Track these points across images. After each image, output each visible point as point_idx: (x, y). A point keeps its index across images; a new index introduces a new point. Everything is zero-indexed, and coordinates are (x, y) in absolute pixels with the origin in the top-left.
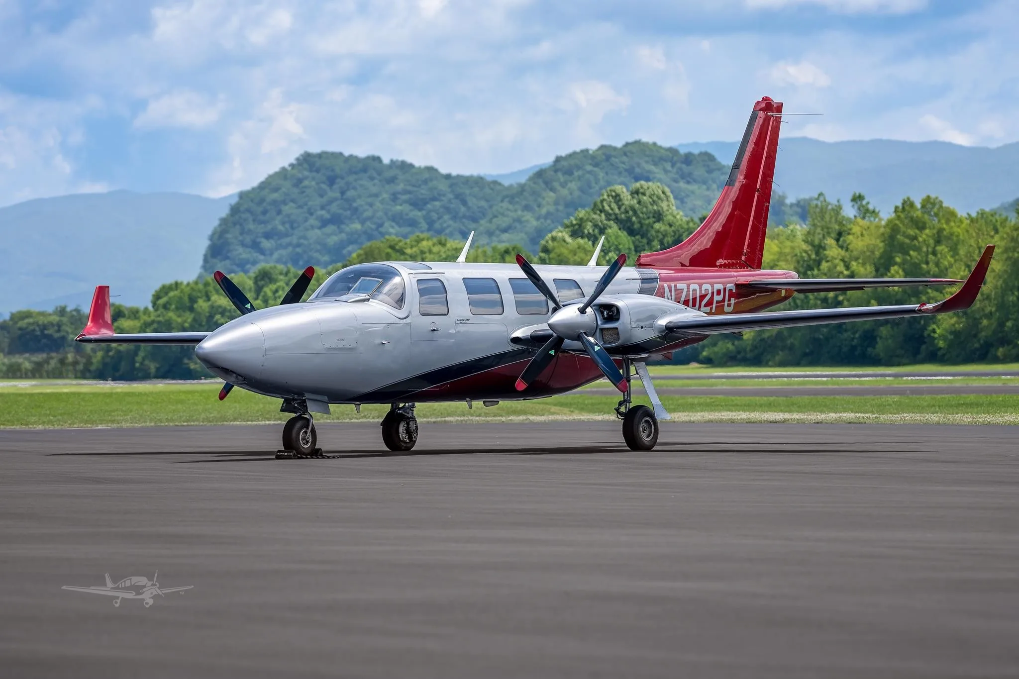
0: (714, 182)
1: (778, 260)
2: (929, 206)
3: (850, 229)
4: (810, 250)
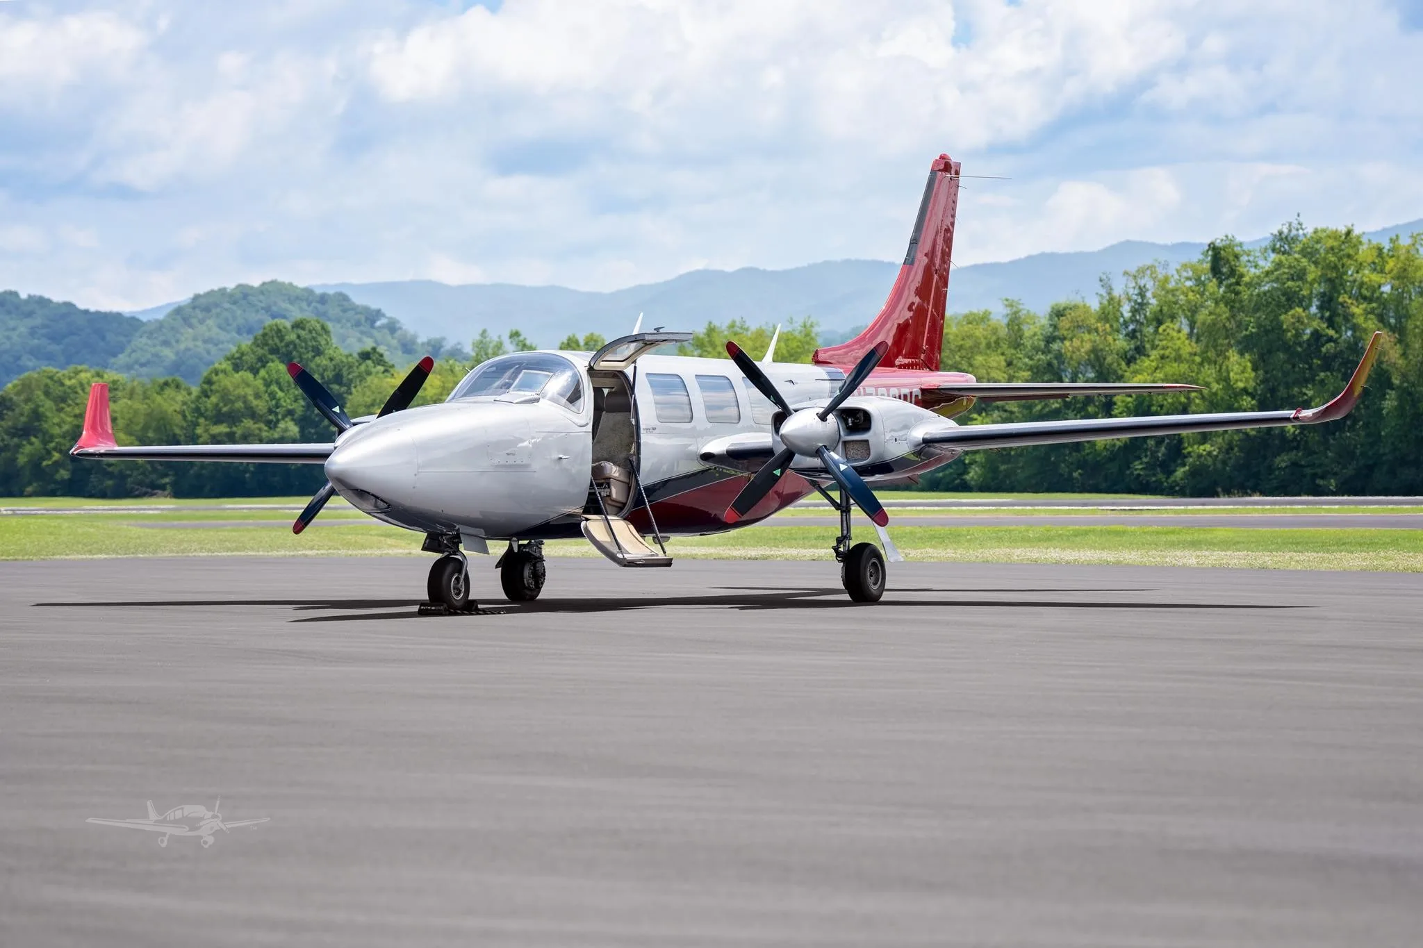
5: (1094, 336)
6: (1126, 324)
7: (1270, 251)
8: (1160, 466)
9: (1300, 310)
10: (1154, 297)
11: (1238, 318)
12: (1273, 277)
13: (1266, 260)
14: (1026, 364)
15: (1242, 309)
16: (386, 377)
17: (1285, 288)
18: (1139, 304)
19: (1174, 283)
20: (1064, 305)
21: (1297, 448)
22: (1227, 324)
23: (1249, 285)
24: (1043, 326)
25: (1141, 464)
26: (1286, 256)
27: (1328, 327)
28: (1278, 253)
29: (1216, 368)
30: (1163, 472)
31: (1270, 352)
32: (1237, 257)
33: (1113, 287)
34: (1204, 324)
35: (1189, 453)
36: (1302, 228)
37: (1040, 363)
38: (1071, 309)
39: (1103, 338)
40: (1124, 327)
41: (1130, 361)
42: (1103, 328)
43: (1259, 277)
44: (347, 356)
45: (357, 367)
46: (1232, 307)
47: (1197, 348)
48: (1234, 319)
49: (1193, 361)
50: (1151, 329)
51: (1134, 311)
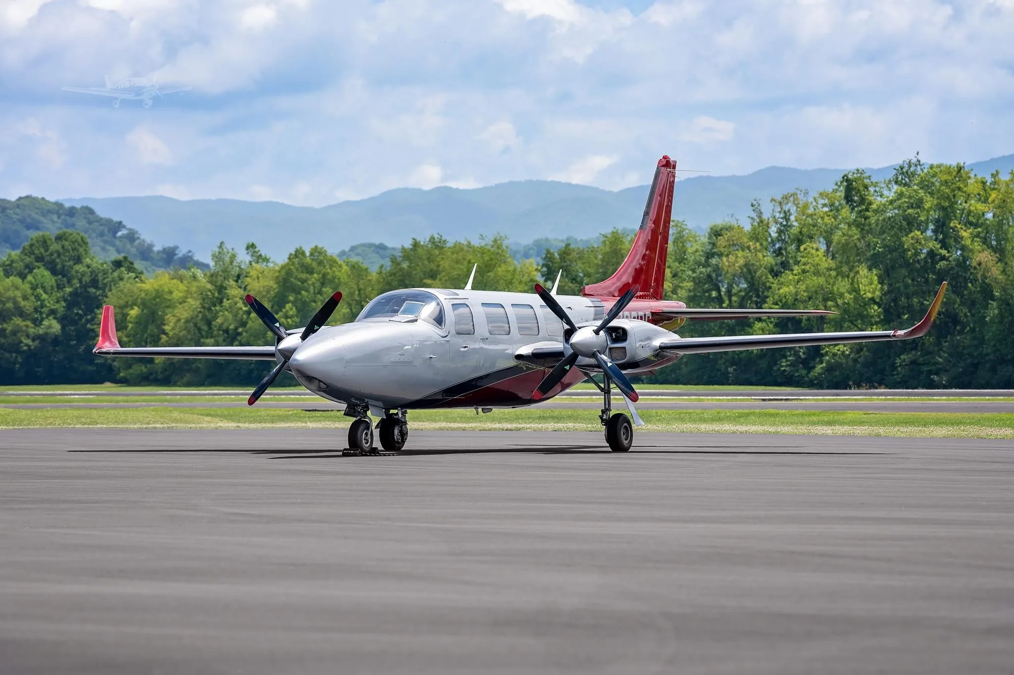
0: (94, 231)
1: (186, 298)
2: (317, 254)
3: (248, 273)
4: (214, 290)
5: (747, 253)
6: (773, 242)
7: (893, 183)
8: (802, 363)
9: (919, 233)
10: (796, 220)
11: (867, 239)
12: (895, 204)
13: (890, 190)
14: (689, 276)
15: (870, 231)
16: (136, 282)
17: (906, 215)
18: (784, 226)
19: (812, 209)
20: (720, 226)
21: (915, 349)
22: (858, 244)
23: (876, 211)
24: (704, 244)
25: (787, 361)
26: (906, 187)
27: (941, 248)
28: (900, 185)
29: (848, 281)
30: (805, 368)
31: (893, 268)
32: (866, 187)
33: (762, 211)
34: (838, 243)
35: (827, 352)
36: (920, 165)
37: (702, 275)
38: (727, 229)
39: (754, 254)
40: (771, 245)
41: (776, 274)
42: (755, 246)
43: (884, 205)
44: (102, 264)
45: (111, 273)
46: (863, 229)
47: (833, 264)
48: (864, 240)
49: (830, 275)
50: (793, 247)
51: (780, 232)
